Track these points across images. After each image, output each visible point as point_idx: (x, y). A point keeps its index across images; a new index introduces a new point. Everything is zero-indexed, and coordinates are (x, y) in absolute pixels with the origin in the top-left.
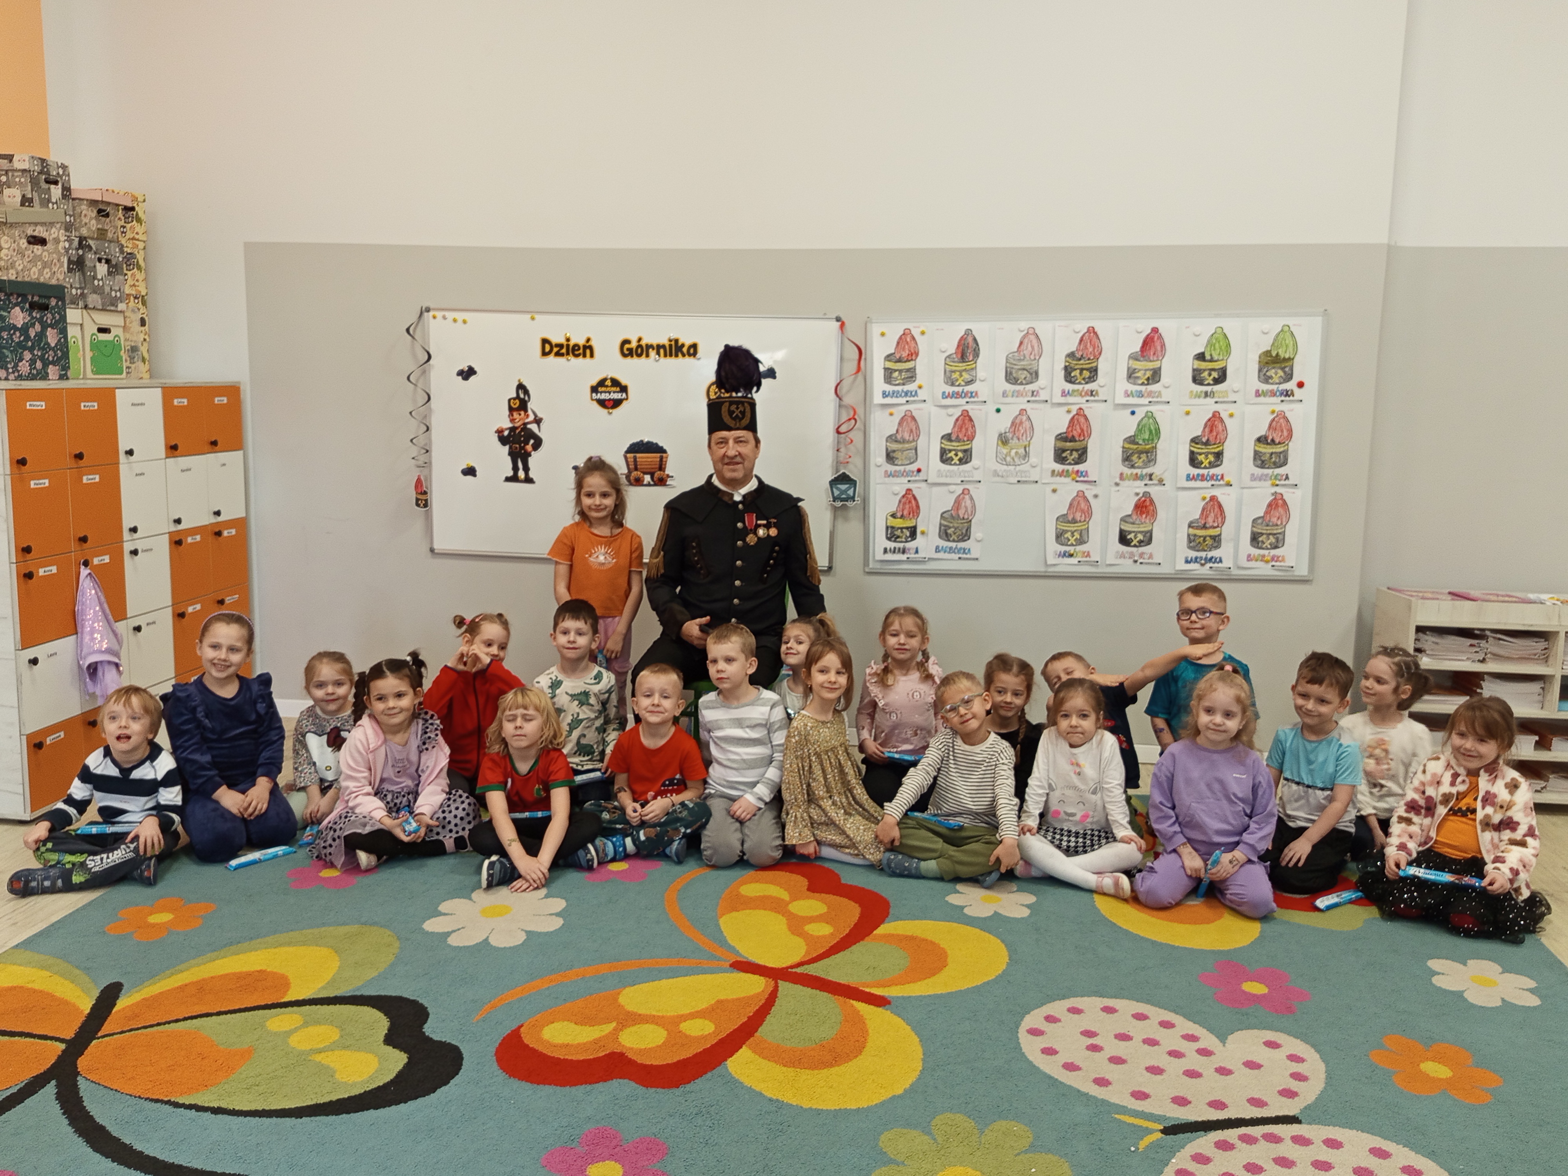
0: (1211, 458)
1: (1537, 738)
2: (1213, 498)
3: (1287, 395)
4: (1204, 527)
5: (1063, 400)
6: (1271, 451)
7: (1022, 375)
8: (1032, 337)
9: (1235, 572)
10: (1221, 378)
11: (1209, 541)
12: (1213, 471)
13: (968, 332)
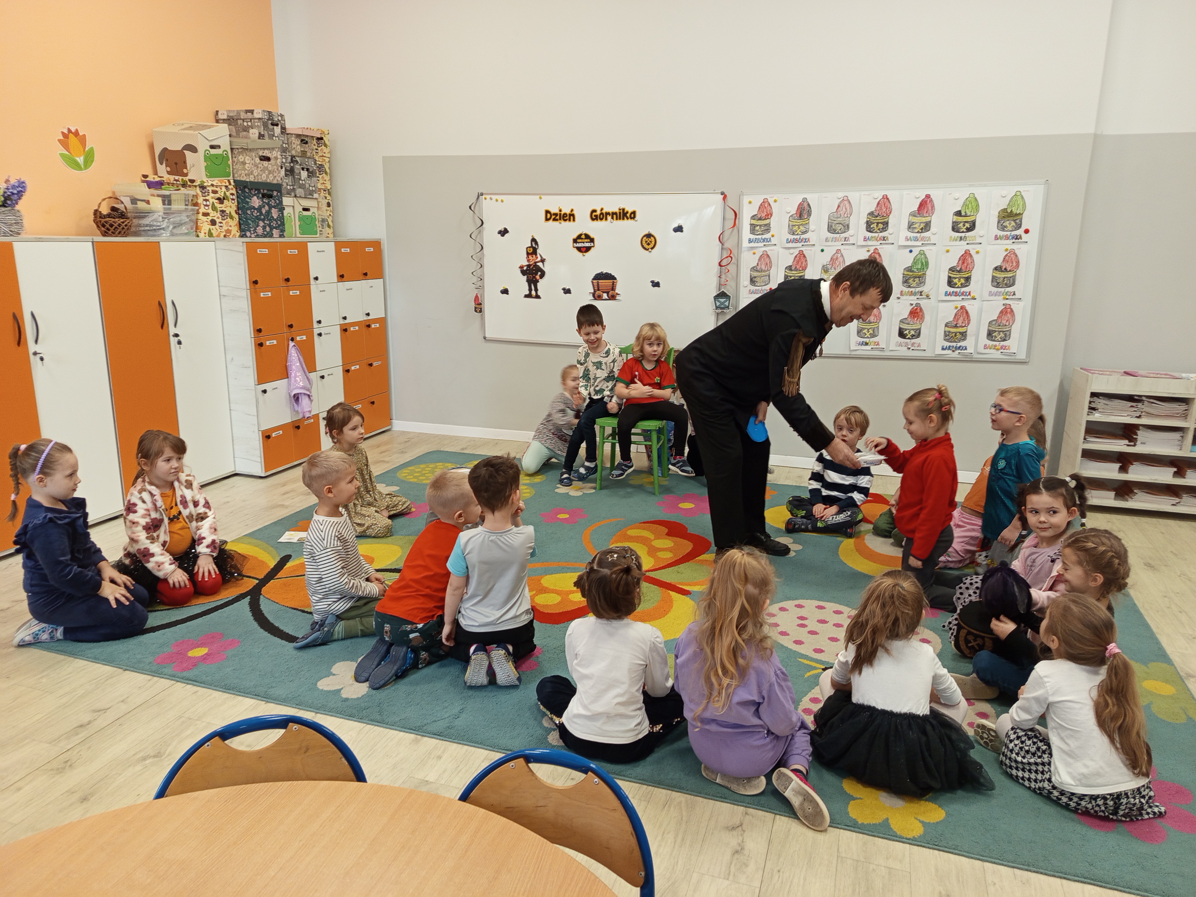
0: (963, 281)
1: (1175, 469)
2: (962, 307)
3: (1016, 239)
4: (956, 326)
5: (865, 243)
6: (1004, 276)
7: (839, 227)
8: (846, 203)
9: (976, 356)
10: (972, 227)
11: (959, 336)
12: (963, 290)
13: (805, 200)
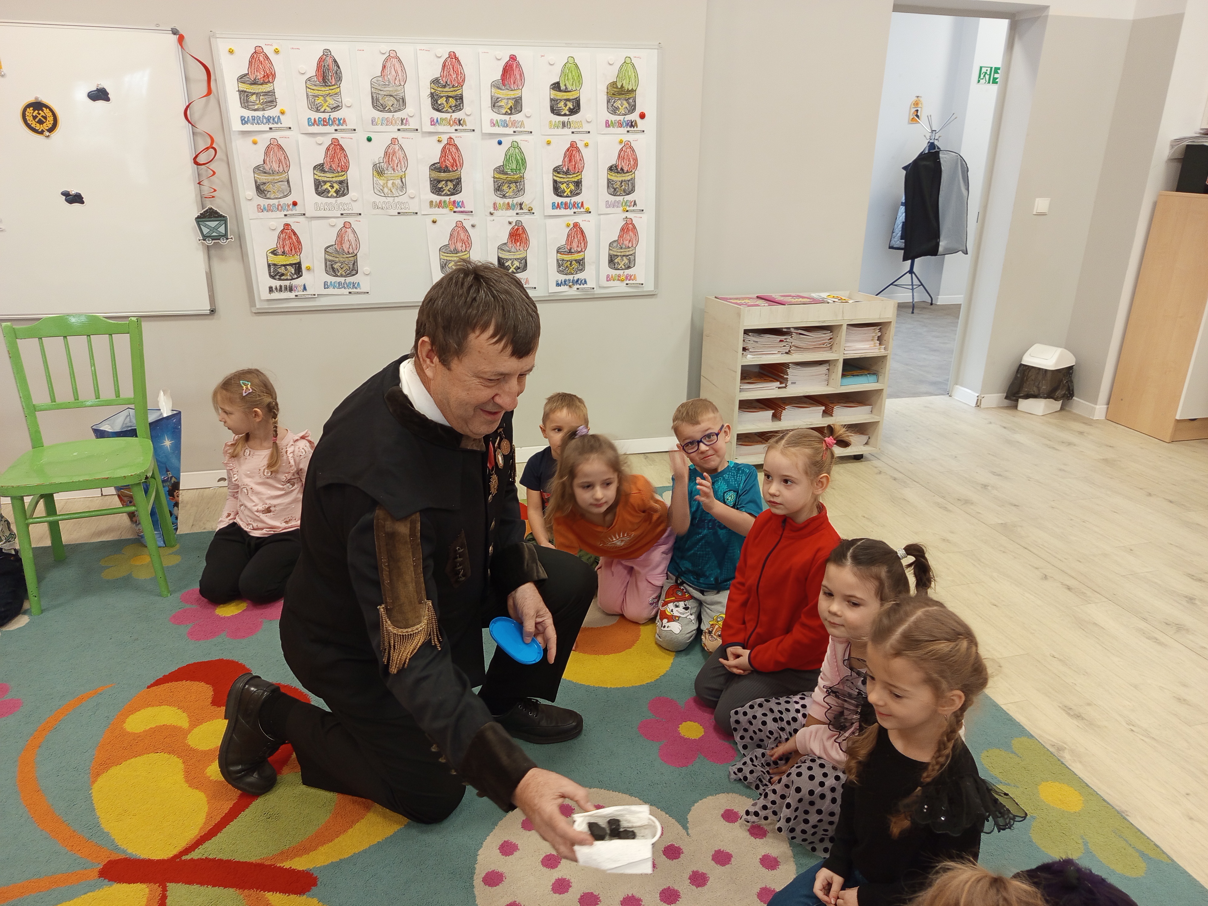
0: (572, 187)
1: (823, 408)
2: (576, 225)
3: (632, 126)
4: (570, 252)
5: (432, 129)
6: (620, 179)
7: (389, 102)
8: (395, 61)
9: (598, 291)
10: (575, 109)
11: (575, 265)
12: (574, 199)
13: (327, 53)
